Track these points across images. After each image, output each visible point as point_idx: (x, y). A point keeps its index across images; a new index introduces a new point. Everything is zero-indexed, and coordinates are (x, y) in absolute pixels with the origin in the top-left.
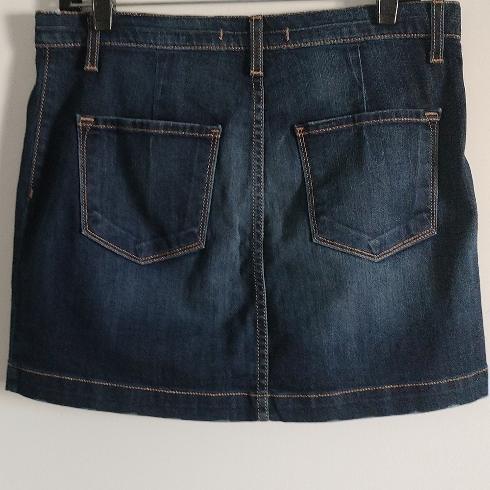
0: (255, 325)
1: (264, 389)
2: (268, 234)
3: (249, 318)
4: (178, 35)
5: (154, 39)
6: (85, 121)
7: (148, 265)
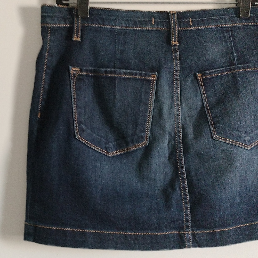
0: (180, 190)
1: (188, 229)
2: (185, 136)
3: (177, 186)
4: (128, 21)
5: (115, 23)
6: (74, 70)
7: (114, 157)
